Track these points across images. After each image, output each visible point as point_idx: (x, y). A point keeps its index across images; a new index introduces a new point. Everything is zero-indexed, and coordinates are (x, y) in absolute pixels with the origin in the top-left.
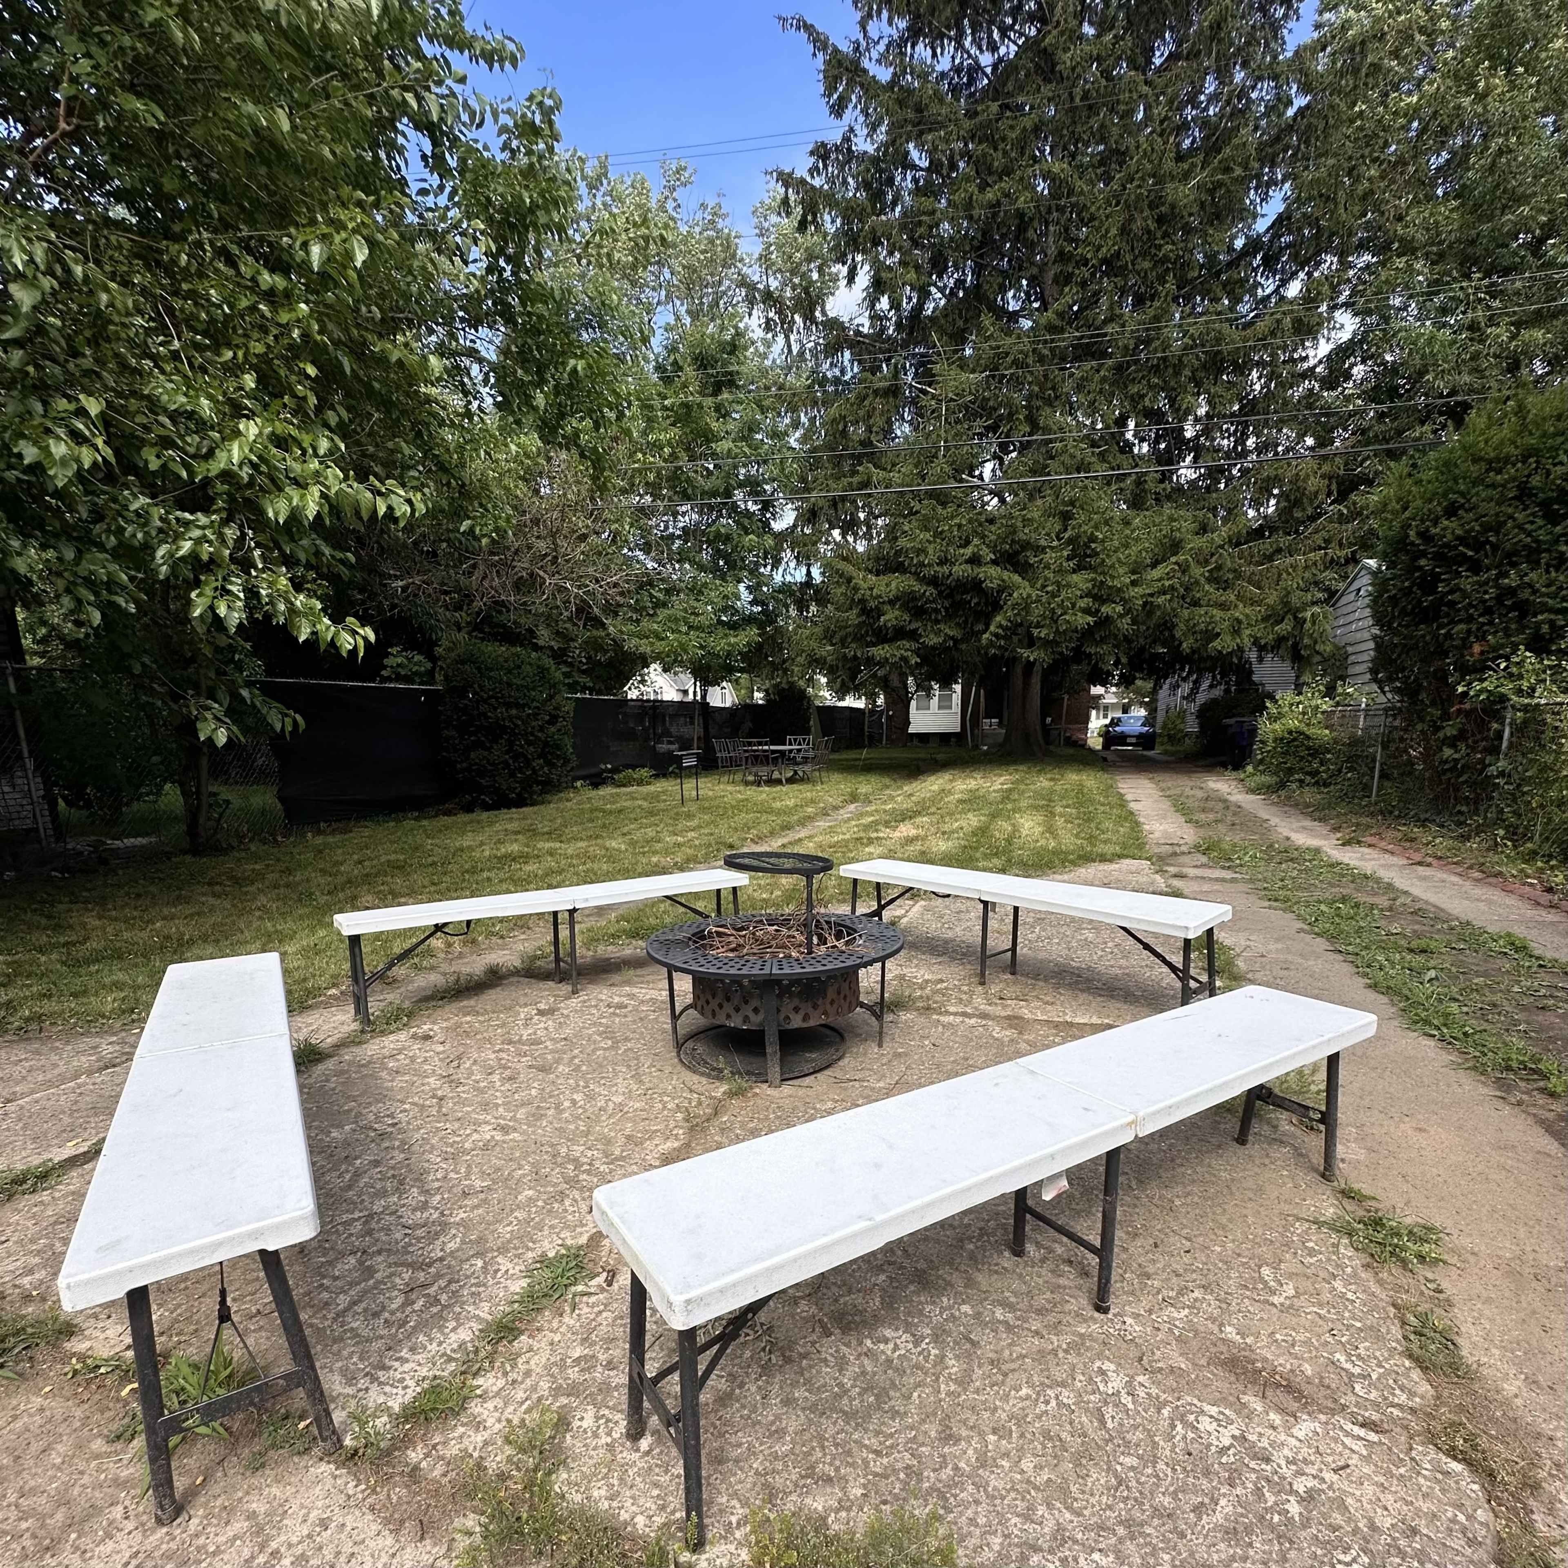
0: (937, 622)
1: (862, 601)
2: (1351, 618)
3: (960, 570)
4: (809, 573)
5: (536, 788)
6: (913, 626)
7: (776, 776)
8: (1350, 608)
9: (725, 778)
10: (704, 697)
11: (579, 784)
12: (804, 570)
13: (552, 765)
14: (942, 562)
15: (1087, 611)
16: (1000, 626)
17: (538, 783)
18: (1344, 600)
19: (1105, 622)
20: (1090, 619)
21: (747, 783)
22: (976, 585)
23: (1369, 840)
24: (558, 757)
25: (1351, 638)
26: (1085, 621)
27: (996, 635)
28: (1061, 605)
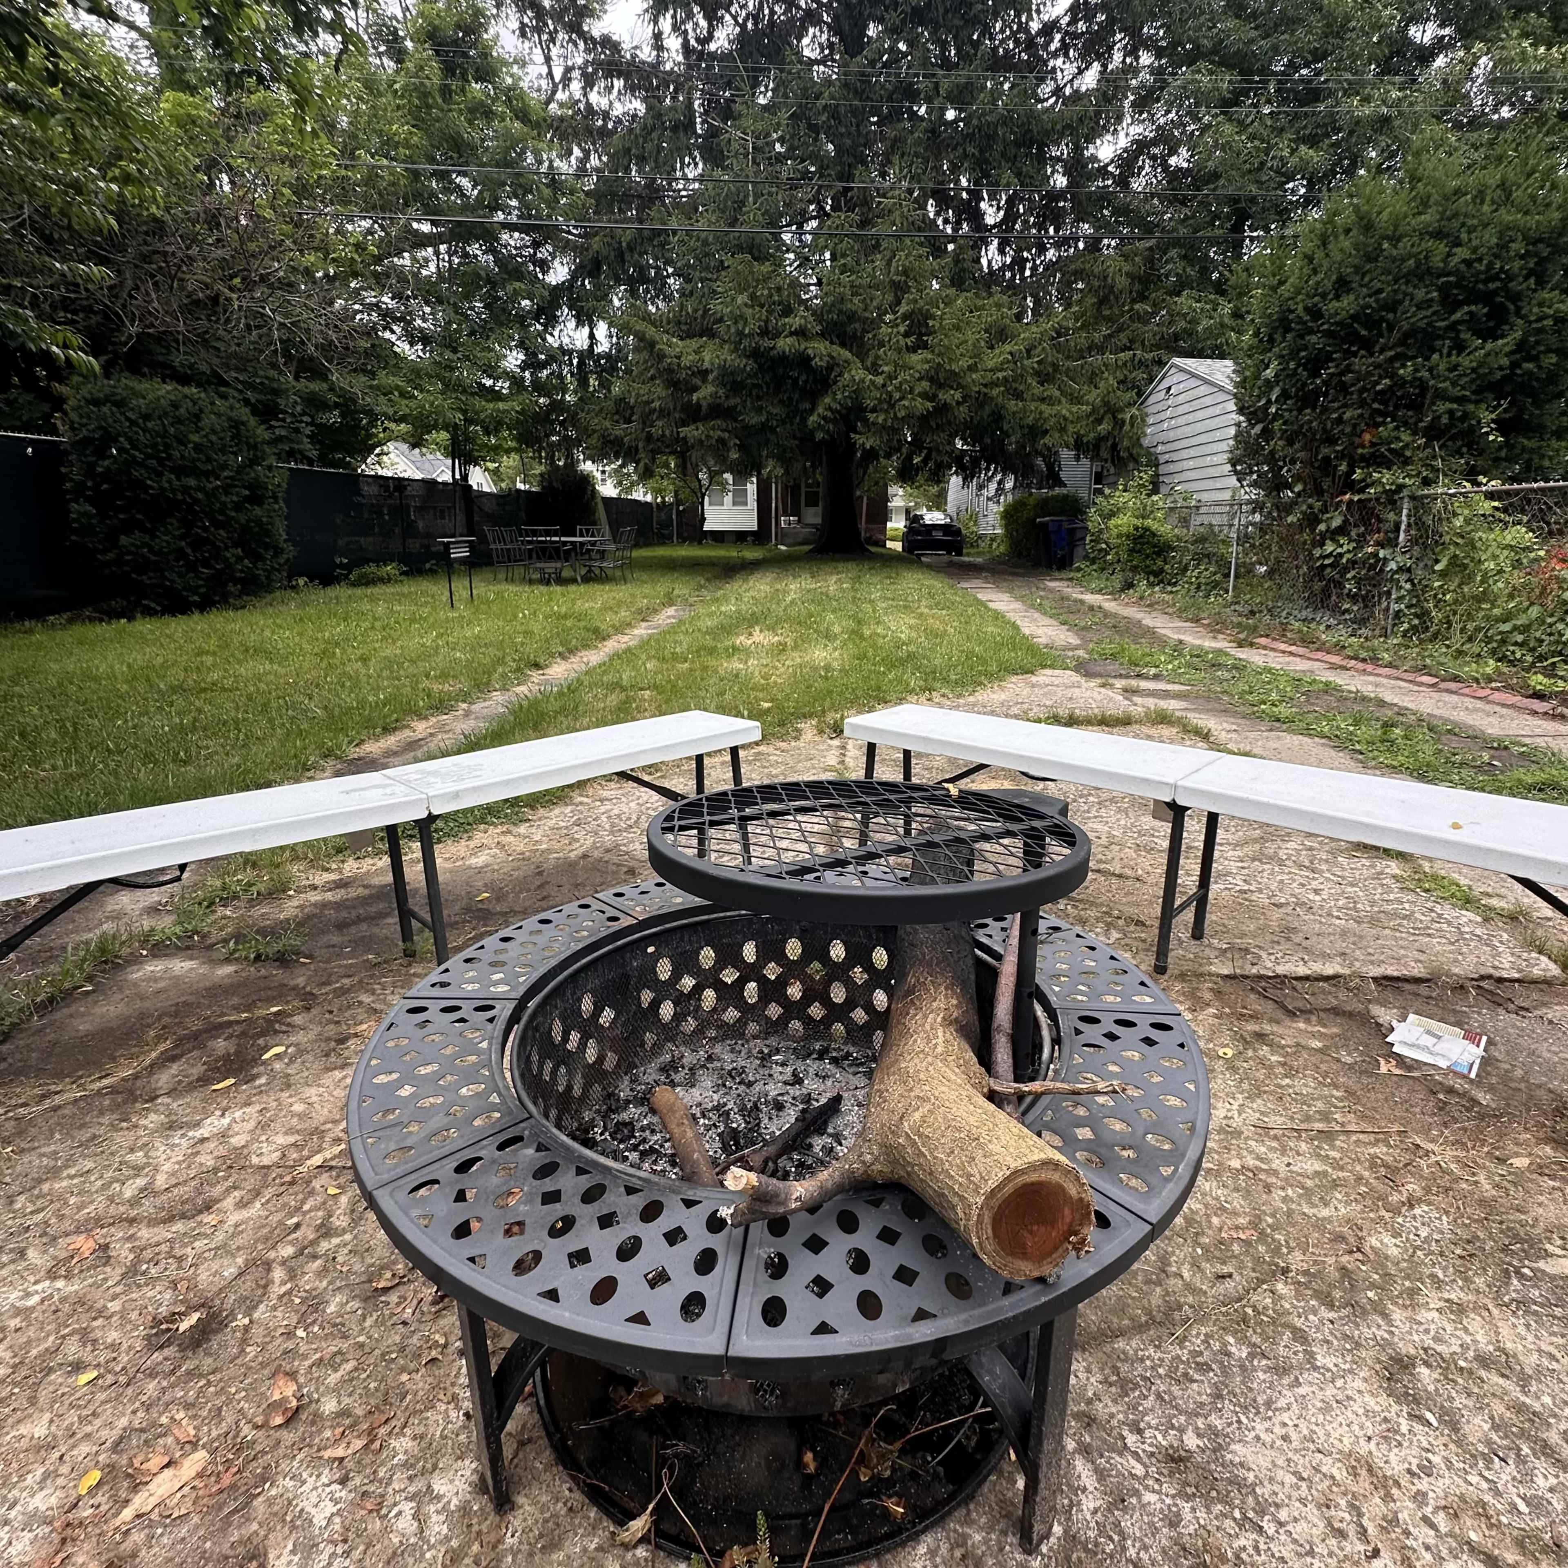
0: (759, 398)
1: (670, 370)
2: (1162, 416)
3: (785, 344)
4: (592, 336)
5: (231, 587)
6: (732, 402)
7: (566, 573)
8: (1160, 407)
9: (501, 576)
10: (465, 477)
11: (301, 582)
12: (586, 330)
13: (257, 558)
14: (765, 332)
15: (924, 396)
16: (830, 408)
17: (236, 581)
18: (1152, 400)
19: (943, 409)
20: (929, 405)
21: (531, 582)
22: (804, 360)
23: (1263, 641)
24: (267, 547)
25: (1162, 437)
26: (922, 406)
27: (824, 418)
28: (899, 389)
